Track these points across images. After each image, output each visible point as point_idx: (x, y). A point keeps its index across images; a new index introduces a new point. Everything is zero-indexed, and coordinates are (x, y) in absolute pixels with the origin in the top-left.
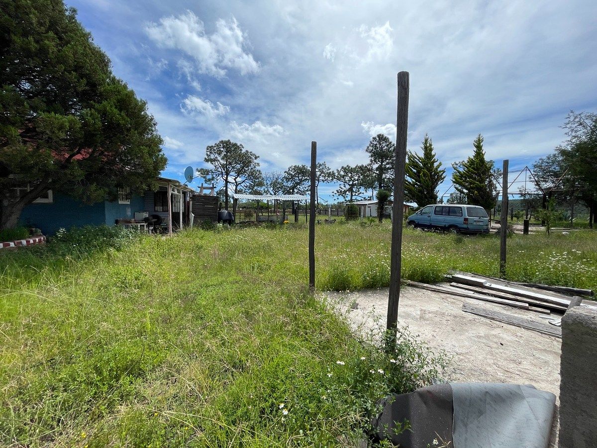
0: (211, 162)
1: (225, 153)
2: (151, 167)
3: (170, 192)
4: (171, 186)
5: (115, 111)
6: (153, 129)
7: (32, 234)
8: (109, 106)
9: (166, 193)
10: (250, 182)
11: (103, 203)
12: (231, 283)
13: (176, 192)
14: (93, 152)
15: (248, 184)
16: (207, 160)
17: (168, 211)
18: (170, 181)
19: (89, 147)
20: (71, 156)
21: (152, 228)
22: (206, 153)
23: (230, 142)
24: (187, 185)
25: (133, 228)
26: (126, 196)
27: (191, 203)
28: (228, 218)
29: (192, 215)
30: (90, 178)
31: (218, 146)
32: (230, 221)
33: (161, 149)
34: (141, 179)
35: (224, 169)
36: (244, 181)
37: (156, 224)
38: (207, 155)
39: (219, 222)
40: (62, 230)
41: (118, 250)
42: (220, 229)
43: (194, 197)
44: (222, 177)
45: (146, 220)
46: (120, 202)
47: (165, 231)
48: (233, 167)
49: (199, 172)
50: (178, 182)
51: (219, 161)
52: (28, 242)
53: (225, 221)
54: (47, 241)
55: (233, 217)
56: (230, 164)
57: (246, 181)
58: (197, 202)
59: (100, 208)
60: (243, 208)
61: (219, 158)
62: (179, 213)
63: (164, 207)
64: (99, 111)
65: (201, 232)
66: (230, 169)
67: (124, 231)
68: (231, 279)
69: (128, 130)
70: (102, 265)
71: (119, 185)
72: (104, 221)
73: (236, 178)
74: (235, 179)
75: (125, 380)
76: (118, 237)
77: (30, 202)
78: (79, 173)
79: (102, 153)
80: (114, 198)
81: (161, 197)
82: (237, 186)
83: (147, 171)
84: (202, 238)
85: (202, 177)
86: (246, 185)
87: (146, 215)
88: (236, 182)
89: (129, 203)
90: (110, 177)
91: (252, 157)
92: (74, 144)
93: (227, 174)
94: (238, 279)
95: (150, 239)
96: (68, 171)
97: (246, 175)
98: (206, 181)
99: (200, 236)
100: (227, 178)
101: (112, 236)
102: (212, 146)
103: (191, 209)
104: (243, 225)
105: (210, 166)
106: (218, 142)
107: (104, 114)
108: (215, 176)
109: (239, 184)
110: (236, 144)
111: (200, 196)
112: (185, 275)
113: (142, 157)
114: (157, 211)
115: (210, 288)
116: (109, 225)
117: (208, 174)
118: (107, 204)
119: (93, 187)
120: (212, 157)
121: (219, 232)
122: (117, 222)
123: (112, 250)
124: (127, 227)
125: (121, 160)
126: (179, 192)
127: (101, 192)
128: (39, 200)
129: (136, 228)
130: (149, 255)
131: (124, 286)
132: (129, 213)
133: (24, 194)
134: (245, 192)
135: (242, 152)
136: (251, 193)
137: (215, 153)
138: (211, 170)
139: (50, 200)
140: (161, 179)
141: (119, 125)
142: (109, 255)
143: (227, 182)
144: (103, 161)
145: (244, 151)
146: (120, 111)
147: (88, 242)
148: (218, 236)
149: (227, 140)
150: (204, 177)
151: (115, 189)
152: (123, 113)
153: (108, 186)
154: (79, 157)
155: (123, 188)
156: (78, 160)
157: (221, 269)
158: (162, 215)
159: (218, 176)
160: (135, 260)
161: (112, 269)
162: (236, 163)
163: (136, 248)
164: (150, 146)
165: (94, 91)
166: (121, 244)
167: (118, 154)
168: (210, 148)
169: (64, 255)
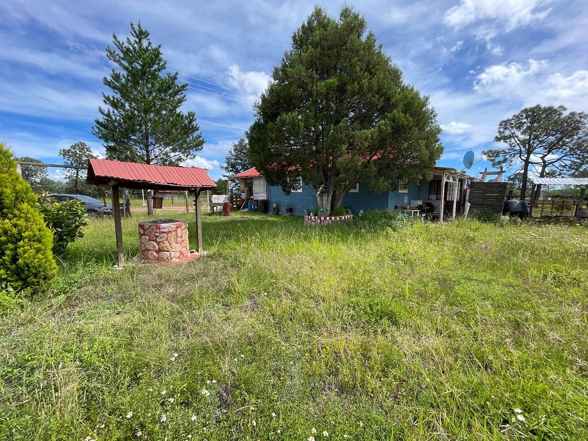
0: (505, 139)
1: (529, 124)
2: (426, 158)
3: (445, 180)
4: (446, 174)
5: (402, 115)
6: (433, 120)
7: (347, 213)
8: (398, 113)
9: (440, 181)
10: (572, 159)
11: (388, 191)
12: (503, 285)
13: (451, 180)
14: (384, 153)
15: (568, 163)
16: (498, 139)
17: (440, 199)
18: (445, 169)
19: (382, 150)
20: (370, 159)
21: (425, 215)
22: (497, 130)
23: (540, 108)
24: (464, 172)
25: (407, 213)
26: (405, 185)
27: (468, 191)
28: (519, 209)
29: (468, 205)
30: (380, 173)
31: (517, 117)
32: (523, 214)
33: (439, 139)
34: (417, 170)
35: (524, 147)
36: (558, 160)
37: (428, 211)
38: (500, 132)
39: (504, 214)
40: (362, 211)
41: (394, 230)
42: (504, 223)
43: (473, 185)
44: (520, 156)
45: (419, 207)
46: (400, 191)
47: (435, 219)
48: (541, 142)
49: (486, 154)
50: (454, 169)
51: (517, 137)
52: (345, 217)
53: (513, 214)
54: (354, 218)
55: (529, 209)
56: (536, 137)
57: (565, 158)
58: (476, 190)
59: (385, 195)
60: (553, 197)
61: (518, 133)
62: (453, 202)
63: (438, 196)
64: (390, 119)
65: (476, 223)
66: (535, 145)
67: (400, 216)
68: (504, 281)
69: (410, 129)
70: (382, 240)
71: (400, 177)
72: (387, 206)
73: (545, 156)
74: (542, 158)
75: (385, 321)
76: (395, 220)
77: (347, 192)
78: (374, 169)
79: (390, 153)
80: (395, 188)
81: (435, 185)
82: (544, 166)
83: (423, 162)
84: (476, 230)
85: (489, 160)
86: (563, 164)
87: (420, 203)
88: (544, 162)
89: (407, 192)
90: (394, 171)
91: (582, 120)
92: (373, 149)
93: (529, 152)
94: (515, 283)
95: (420, 224)
96: (367, 170)
97: (565, 149)
98: (494, 165)
99: (473, 227)
100: (528, 158)
101: (391, 218)
102: (509, 120)
103: (467, 198)
104: (547, 220)
105: (502, 145)
106: (517, 113)
107: (393, 120)
108: (508, 157)
109: (549, 164)
110: (550, 109)
111: (481, 183)
112: (447, 263)
113: (419, 150)
114: (431, 199)
115: (474, 283)
116: (390, 210)
117: (498, 156)
118: (390, 193)
119: (382, 180)
120: (507, 133)
121: (502, 226)
122: (396, 207)
123: (390, 230)
124: (403, 212)
125: (403, 156)
126: (454, 179)
127: (386, 183)
128: (352, 191)
129: (410, 214)
130: (417, 238)
131: (394, 258)
132: (406, 201)
133: (346, 187)
134: (559, 175)
135: (563, 116)
136: (573, 175)
137: (512, 127)
138: (503, 151)
139: (357, 191)
140: (436, 168)
141: (403, 126)
142: (387, 233)
143: (527, 162)
144: (390, 159)
145: (565, 114)
146: (405, 114)
147: (376, 222)
148: (499, 230)
149: (535, 105)
150: (492, 160)
151: (397, 180)
152: (407, 116)
153: (392, 179)
154: (375, 157)
155: (402, 179)
156: (375, 160)
157: (493, 267)
158: (435, 203)
159: (514, 156)
160: (405, 240)
161: (387, 244)
162: (548, 135)
163: (408, 230)
164: (427, 138)
165: (389, 104)
166: (396, 226)
167: (400, 151)
168: (505, 124)
169: (361, 229)
